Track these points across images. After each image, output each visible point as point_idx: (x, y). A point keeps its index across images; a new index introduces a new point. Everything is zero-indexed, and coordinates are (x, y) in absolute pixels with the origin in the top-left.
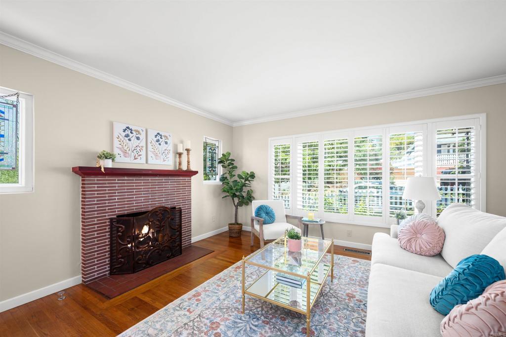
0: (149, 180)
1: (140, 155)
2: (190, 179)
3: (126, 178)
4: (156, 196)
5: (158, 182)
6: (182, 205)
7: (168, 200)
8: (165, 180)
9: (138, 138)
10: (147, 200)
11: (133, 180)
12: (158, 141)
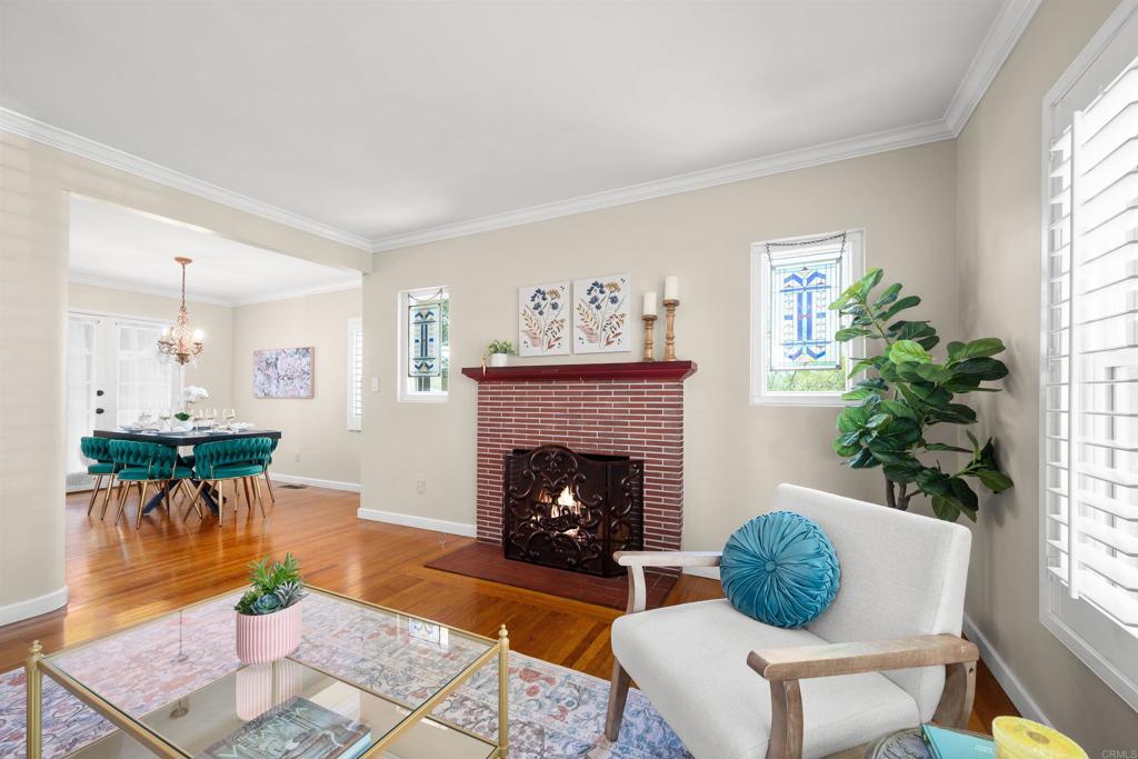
0: (565, 387)
1: (558, 338)
2: (682, 387)
3: (527, 384)
4: (580, 422)
5: (585, 393)
6: (648, 455)
7: (609, 435)
8: (600, 388)
9: (555, 306)
10: (562, 428)
11: (538, 388)
12: (594, 300)
